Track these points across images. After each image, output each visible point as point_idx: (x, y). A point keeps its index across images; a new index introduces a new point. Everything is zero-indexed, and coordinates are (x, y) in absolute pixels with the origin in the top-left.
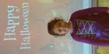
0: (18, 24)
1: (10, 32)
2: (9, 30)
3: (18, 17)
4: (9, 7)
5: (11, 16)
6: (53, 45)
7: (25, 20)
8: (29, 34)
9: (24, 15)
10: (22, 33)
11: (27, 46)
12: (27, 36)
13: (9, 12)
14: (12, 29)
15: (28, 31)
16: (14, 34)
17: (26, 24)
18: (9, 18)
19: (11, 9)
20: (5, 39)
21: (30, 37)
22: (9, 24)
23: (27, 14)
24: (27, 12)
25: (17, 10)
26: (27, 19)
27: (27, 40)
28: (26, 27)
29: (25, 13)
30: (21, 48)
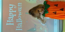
0: (15, 15)
1: (10, 20)
2: (10, 19)
3: (15, 11)
4: (10, 5)
5: (11, 10)
6: (35, 28)
7: (20, 13)
8: (21, 21)
9: (19, 10)
10: (18, 21)
11: (20, 28)
12: (20, 23)
13: (10, 8)
14: (12, 18)
15: (21, 20)
16: (13, 21)
17: (20, 15)
18: (10, 11)
19: (11, 6)
20: (7, 24)
21: (22, 23)
22: (10, 15)
23: (20, 10)
24: (21, 8)
25: (15, 7)
26: (21, 12)
27: (20, 25)
28: (20, 17)
29: (19, 9)
30: (16, 30)
